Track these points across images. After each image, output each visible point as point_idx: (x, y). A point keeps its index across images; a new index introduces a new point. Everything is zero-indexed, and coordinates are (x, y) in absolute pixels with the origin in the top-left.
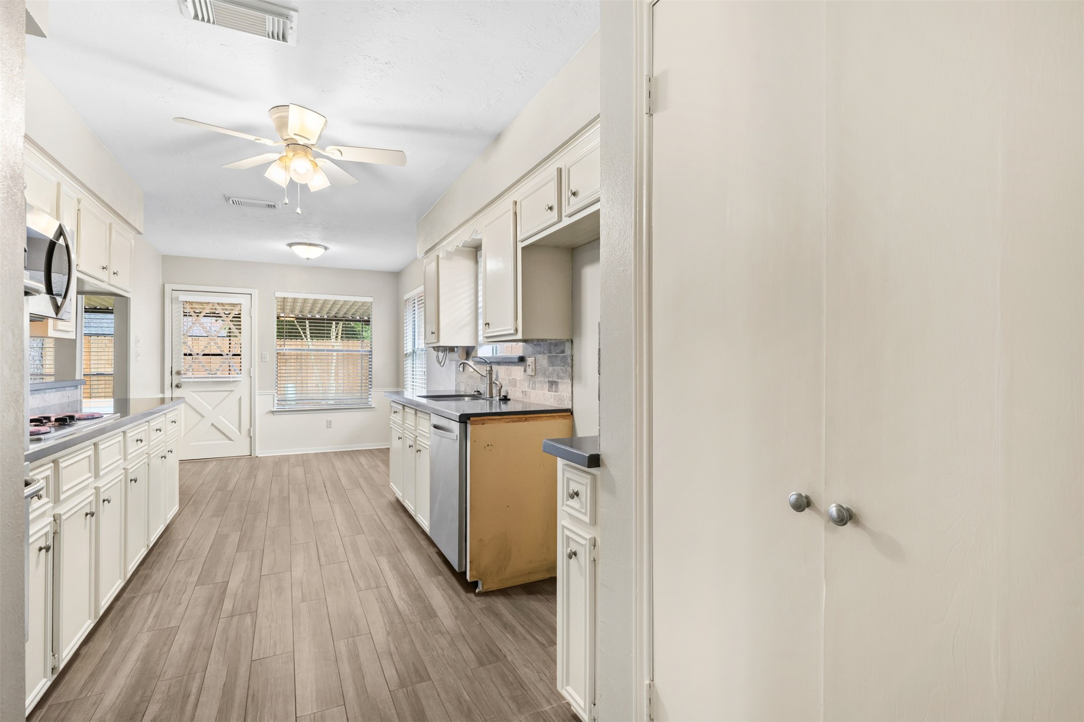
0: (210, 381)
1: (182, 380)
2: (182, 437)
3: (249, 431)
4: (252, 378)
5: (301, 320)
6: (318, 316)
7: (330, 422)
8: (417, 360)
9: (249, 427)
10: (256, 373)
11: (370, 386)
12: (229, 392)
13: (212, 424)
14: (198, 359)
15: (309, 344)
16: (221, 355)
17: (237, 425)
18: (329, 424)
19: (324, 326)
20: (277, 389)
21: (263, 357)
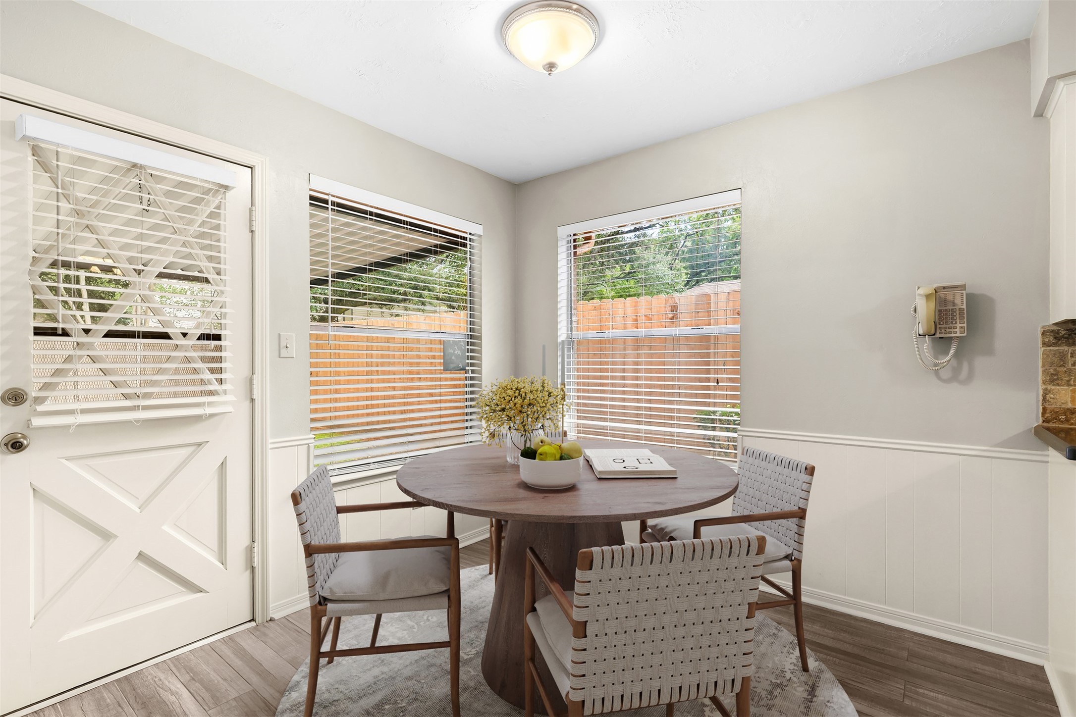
0: (130, 422)
1: (37, 422)
2: (32, 620)
3: (250, 550)
4: (256, 402)
9: (246, 541)
12: (191, 449)
13: (141, 556)
14: (90, 346)
17: (214, 544)
21: (283, 344)
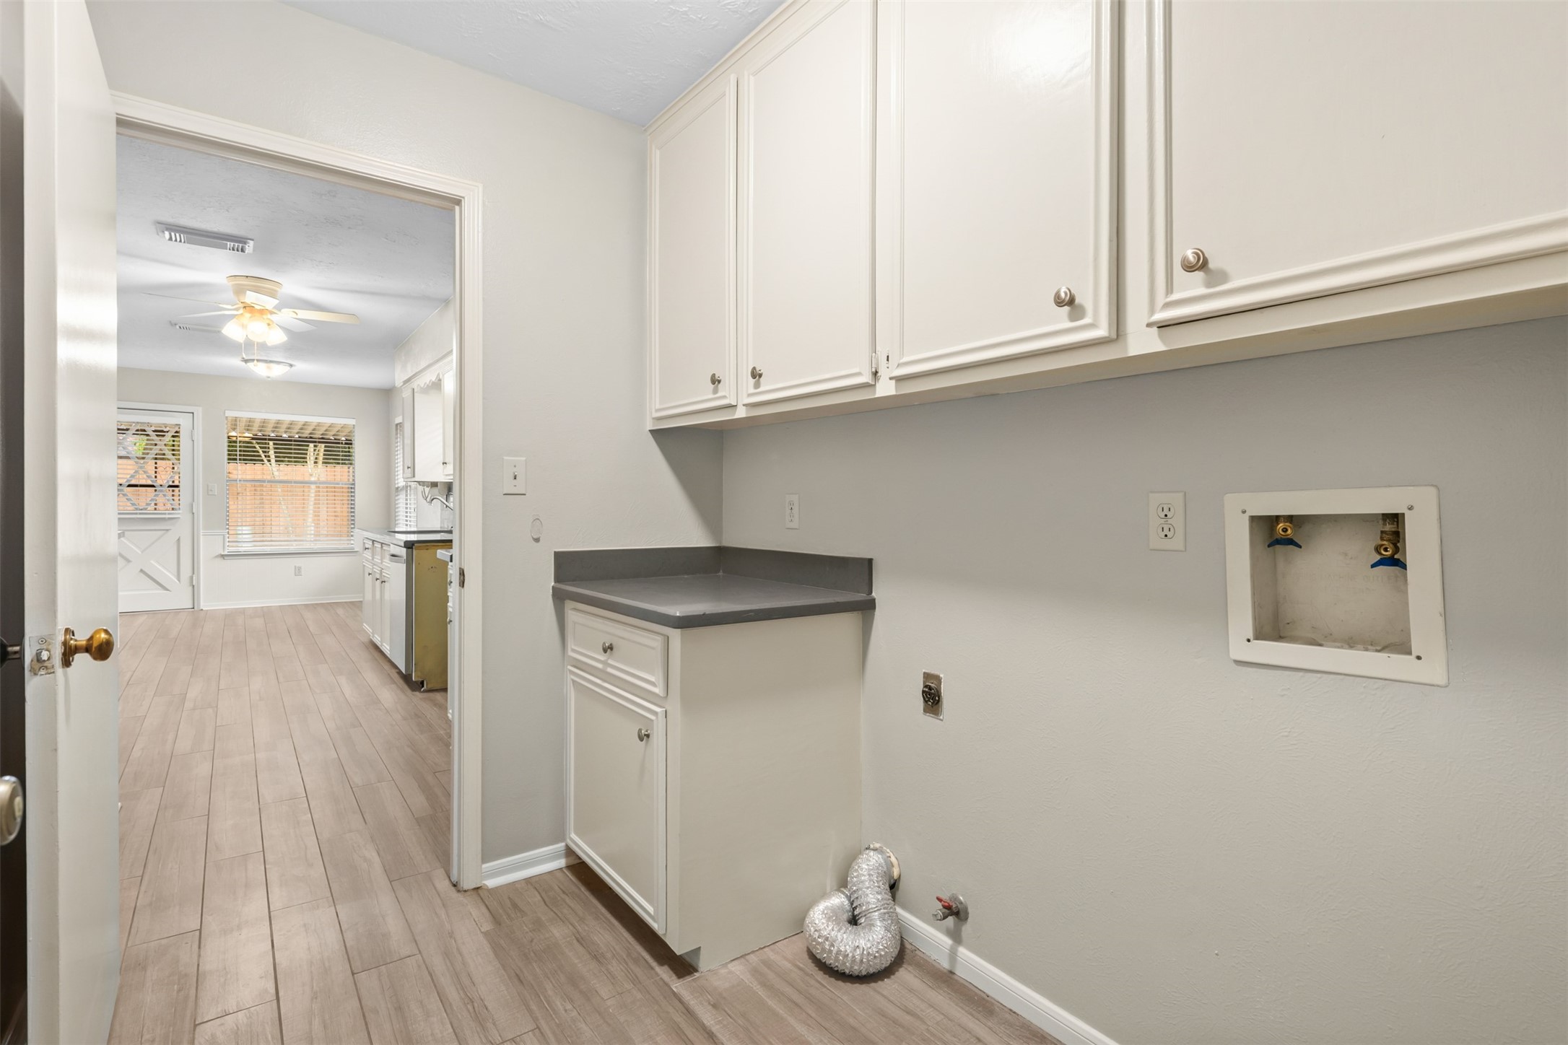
0: (138, 518)
3: (192, 578)
4: (195, 515)
5: (262, 440)
6: (285, 436)
7: (300, 568)
8: (412, 495)
9: (190, 574)
10: (200, 509)
11: (353, 526)
12: (164, 532)
13: (141, 571)
14: (122, 490)
15: (273, 470)
16: (153, 486)
17: (175, 572)
18: (298, 571)
19: (291, 449)
20: (228, 529)
21: (209, 488)
